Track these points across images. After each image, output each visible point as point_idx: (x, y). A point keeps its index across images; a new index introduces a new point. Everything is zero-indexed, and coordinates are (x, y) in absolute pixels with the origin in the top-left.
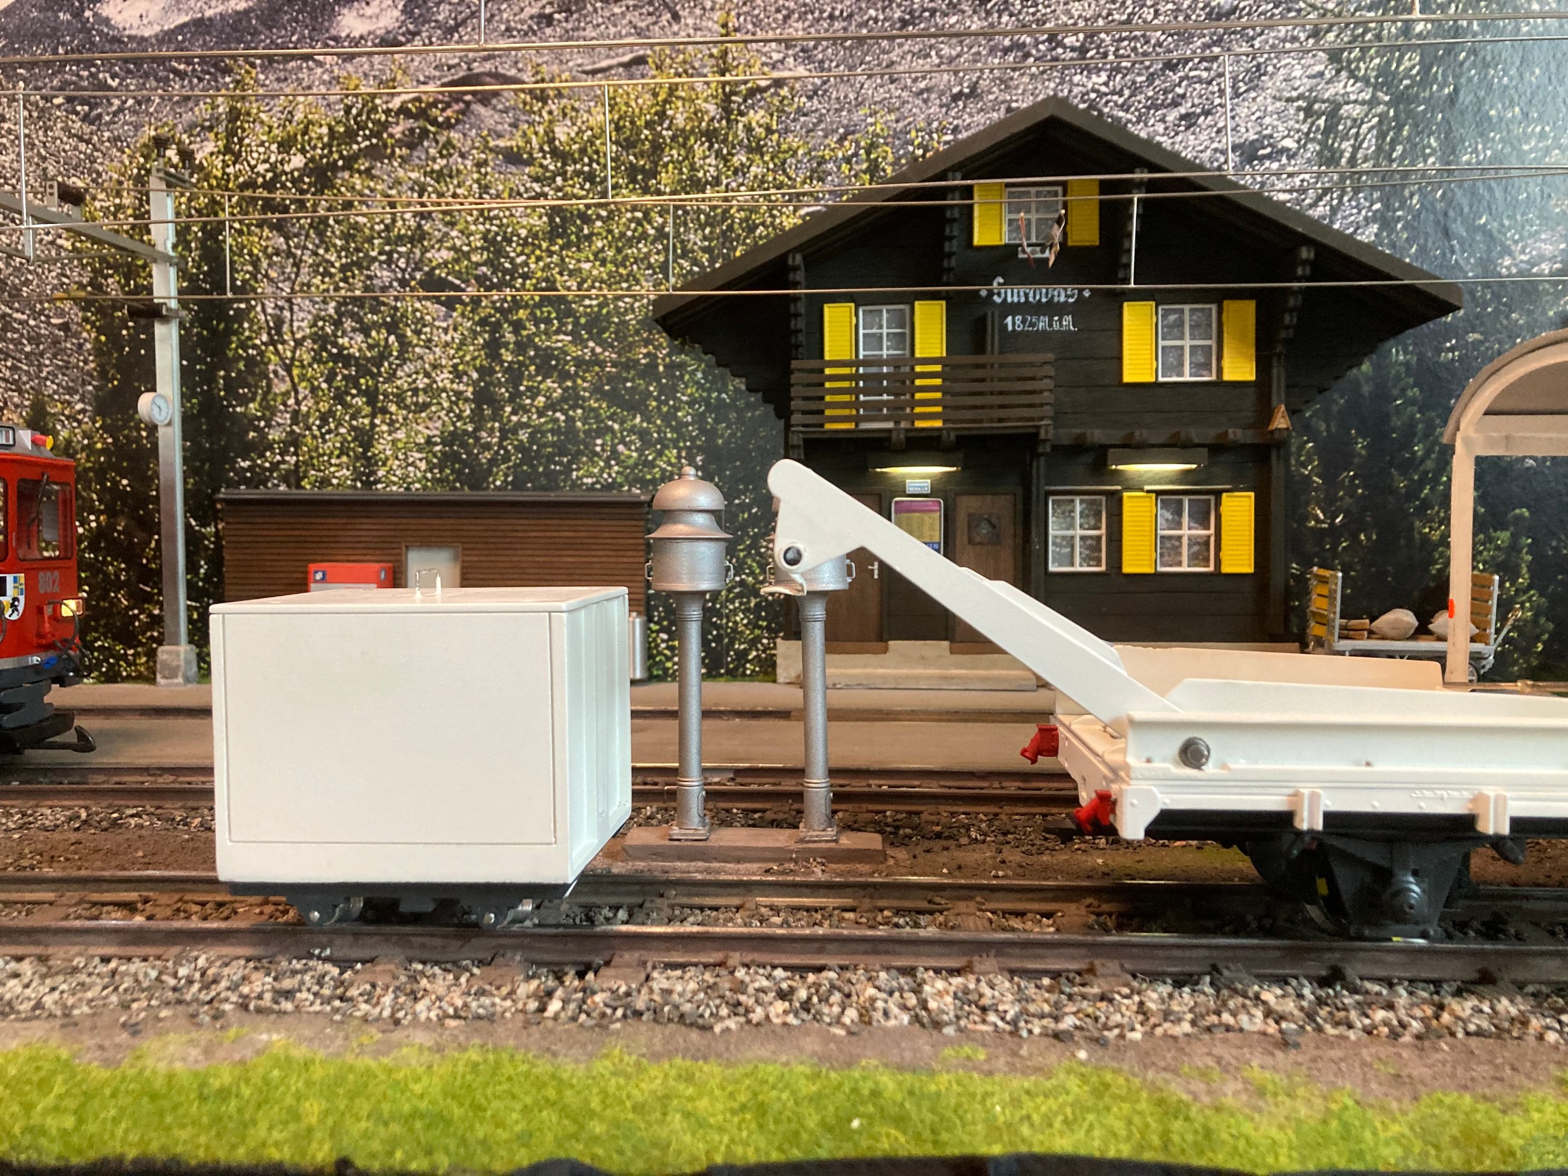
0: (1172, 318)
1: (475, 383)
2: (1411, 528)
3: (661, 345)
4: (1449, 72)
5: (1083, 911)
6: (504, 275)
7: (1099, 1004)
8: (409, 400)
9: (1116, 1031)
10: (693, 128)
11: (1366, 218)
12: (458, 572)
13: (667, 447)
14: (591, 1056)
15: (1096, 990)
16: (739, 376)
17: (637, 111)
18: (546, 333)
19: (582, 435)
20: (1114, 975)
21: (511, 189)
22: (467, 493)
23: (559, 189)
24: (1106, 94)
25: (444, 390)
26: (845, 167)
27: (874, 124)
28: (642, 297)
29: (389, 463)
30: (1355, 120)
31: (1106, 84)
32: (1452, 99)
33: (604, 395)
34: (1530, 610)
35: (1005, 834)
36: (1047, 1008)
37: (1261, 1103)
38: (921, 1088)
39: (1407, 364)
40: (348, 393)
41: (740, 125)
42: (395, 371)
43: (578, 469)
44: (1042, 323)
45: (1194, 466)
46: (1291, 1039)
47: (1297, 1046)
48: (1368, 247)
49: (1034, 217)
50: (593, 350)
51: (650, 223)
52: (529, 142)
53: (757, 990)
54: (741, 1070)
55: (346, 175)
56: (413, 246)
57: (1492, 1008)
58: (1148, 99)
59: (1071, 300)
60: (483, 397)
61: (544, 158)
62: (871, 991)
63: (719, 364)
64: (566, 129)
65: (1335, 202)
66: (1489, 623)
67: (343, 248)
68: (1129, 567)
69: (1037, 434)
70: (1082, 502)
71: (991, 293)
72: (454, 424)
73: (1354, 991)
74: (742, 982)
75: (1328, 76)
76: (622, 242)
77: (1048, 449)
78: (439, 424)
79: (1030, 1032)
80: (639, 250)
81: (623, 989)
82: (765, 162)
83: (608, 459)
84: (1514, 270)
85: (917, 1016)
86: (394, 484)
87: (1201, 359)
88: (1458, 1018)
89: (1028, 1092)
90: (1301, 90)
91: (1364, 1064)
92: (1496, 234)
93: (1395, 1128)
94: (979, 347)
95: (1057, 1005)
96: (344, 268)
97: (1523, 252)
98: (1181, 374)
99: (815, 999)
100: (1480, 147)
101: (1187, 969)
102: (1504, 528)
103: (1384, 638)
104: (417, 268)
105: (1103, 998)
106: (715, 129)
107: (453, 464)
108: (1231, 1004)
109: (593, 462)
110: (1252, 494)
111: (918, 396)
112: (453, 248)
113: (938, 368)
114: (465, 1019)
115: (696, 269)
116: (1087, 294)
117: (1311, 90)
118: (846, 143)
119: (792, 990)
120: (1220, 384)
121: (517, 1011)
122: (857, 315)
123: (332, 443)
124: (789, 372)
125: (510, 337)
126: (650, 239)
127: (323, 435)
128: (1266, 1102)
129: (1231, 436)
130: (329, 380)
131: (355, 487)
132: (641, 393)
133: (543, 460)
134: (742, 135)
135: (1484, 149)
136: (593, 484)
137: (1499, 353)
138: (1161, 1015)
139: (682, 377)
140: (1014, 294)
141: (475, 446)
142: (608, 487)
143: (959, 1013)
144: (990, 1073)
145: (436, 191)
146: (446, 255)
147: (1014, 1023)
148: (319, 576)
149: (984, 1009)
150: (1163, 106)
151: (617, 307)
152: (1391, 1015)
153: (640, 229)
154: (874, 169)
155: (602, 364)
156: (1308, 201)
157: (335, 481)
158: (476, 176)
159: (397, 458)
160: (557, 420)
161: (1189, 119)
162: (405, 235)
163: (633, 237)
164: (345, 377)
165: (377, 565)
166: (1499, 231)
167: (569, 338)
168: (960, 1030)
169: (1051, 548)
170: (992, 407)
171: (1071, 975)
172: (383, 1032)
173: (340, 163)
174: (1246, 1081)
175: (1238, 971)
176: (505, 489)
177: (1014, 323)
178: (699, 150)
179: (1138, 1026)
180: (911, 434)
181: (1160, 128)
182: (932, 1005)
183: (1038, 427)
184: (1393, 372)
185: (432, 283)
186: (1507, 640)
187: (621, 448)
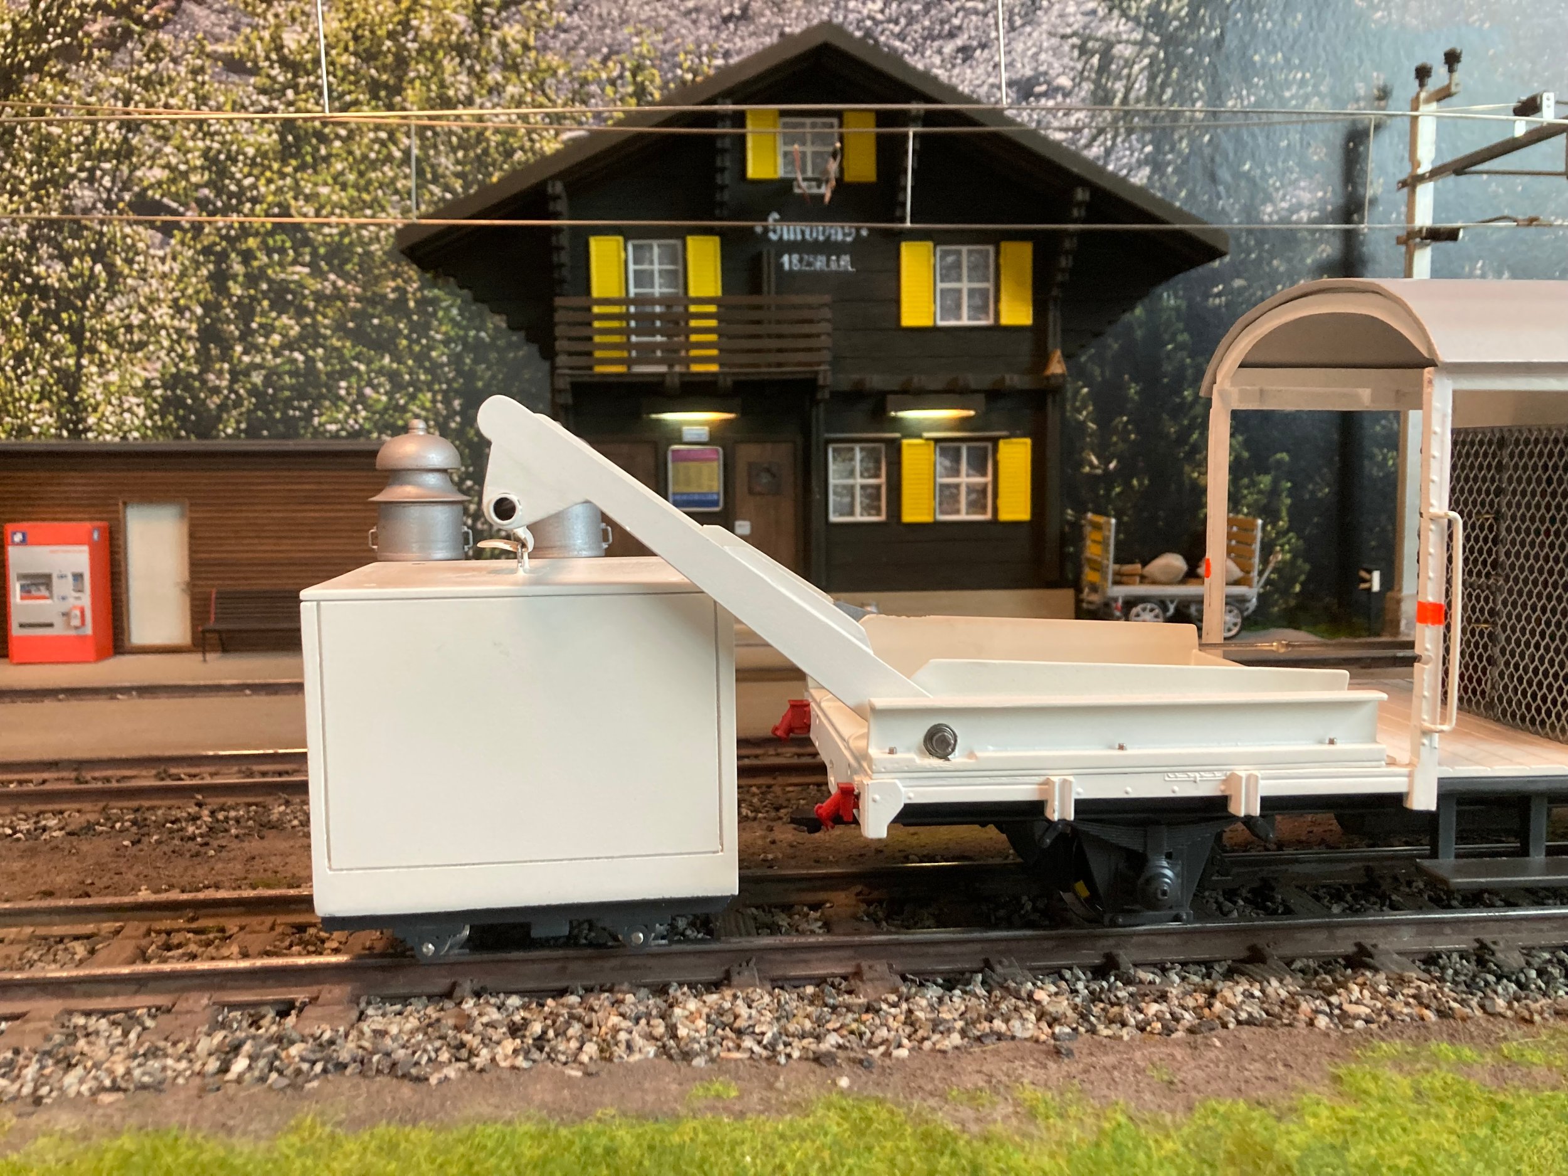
0: (950, 259)
1: (200, 320)
2: (1181, 472)
3: (410, 278)
4: (1216, 15)
5: (852, 900)
6: (230, 199)
7: (865, 1017)
8: (121, 339)
9: (882, 1049)
10: (441, 41)
11: (1138, 161)
12: (185, 530)
13: (420, 390)
14: (276, 1130)
15: (862, 1000)
16: (499, 313)
17: (377, 19)
18: (281, 264)
19: (324, 377)
20: (882, 979)
21: (234, 102)
22: (194, 443)
23: (290, 104)
24: (882, 22)
25: (164, 327)
26: (609, 90)
27: (640, 45)
28: (388, 225)
29: (101, 409)
30: (1126, 61)
31: (882, 11)
32: (1219, 41)
33: (347, 334)
34: (1290, 551)
35: (777, 809)
36: (808, 1025)
37: (1032, 1129)
38: (662, 1141)
39: (1177, 309)
40: (47, 329)
41: (494, 41)
42: (104, 305)
43: (320, 415)
44: (820, 263)
45: (972, 413)
46: (1065, 1045)
47: (1070, 1053)
48: (1141, 191)
49: (809, 149)
50: (334, 284)
51: (395, 144)
52: (252, 48)
53: (486, 1025)
54: (455, 1134)
55: (35, 78)
56: (119, 162)
57: (1262, 991)
58: (924, 29)
59: (849, 239)
60: (209, 335)
61: (271, 67)
62: (615, 1020)
63: (476, 300)
64: (295, 36)
65: (1109, 143)
66: (1252, 566)
67: (33, 163)
68: (908, 517)
69: (815, 380)
70: (862, 449)
71: (766, 230)
72: (176, 365)
73: (1128, 982)
74: (469, 1016)
75: (1101, 13)
76: (363, 166)
77: (827, 396)
78: (159, 365)
79: (789, 1056)
80: (384, 173)
81: (327, 1036)
82: (523, 83)
83: (355, 403)
84: (1275, 218)
85: (664, 1046)
86: (108, 432)
87: (978, 301)
88: (1230, 1006)
89: (782, 1136)
90: (1076, 27)
91: (1138, 1071)
92: (1258, 180)
93: (1169, 1146)
94: (756, 288)
95: (820, 1022)
96: (36, 186)
97: (1283, 199)
98: (959, 318)
99: (551, 1033)
100: (1244, 92)
101: (959, 966)
102: (1266, 472)
103: (1154, 582)
104: (126, 187)
105: (869, 1009)
106: (466, 44)
107: (176, 410)
108: (1003, 1007)
109: (336, 406)
110: (1028, 441)
111: (694, 338)
112: (168, 166)
113: (712, 309)
114: (125, 1090)
115: (448, 196)
116: (864, 233)
117: (1085, 28)
118: (611, 64)
119: (526, 1022)
120: (997, 328)
121: (193, 1074)
122: (626, 249)
123: (30, 386)
124: (552, 310)
125: (238, 268)
126: (396, 162)
127: (18, 378)
128: (1036, 1126)
129: (1008, 382)
130: (25, 312)
131: (60, 436)
132: (389, 331)
133: (280, 405)
134: (496, 50)
135: (1248, 95)
136: (338, 431)
137: (1262, 299)
138: (930, 1025)
139: (435, 314)
140: (790, 232)
141: (201, 390)
142: (354, 435)
143: (712, 1039)
144: (741, 1115)
145: (143, 100)
146: (159, 174)
147: (772, 1047)
148: (18, 538)
149: (739, 1032)
150: (939, 36)
151: (360, 237)
152: (1164, 1007)
153: (385, 151)
154: (640, 93)
155: (345, 299)
156: (1083, 142)
157: (35, 430)
158: (191, 85)
159: (110, 403)
160: (295, 361)
161: (966, 52)
162: (109, 150)
163: (377, 160)
164: (42, 311)
165: (88, 525)
166: (1262, 178)
167: (306, 270)
168: (712, 1060)
169: (831, 497)
170: (769, 351)
171: (837, 981)
172: (19, 1116)
173: (27, 64)
174: (1017, 1103)
175: (1010, 966)
176: (238, 437)
177: (790, 262)
178: (449, 65)
179: (905, 1041)
180: (687, 379)
181: (937, 60)
182: (682, 1032)
183: (817, 373)
184: (1165, 317)
185: (145, 207)
186: (1269, 582)
187: (368, 391)
